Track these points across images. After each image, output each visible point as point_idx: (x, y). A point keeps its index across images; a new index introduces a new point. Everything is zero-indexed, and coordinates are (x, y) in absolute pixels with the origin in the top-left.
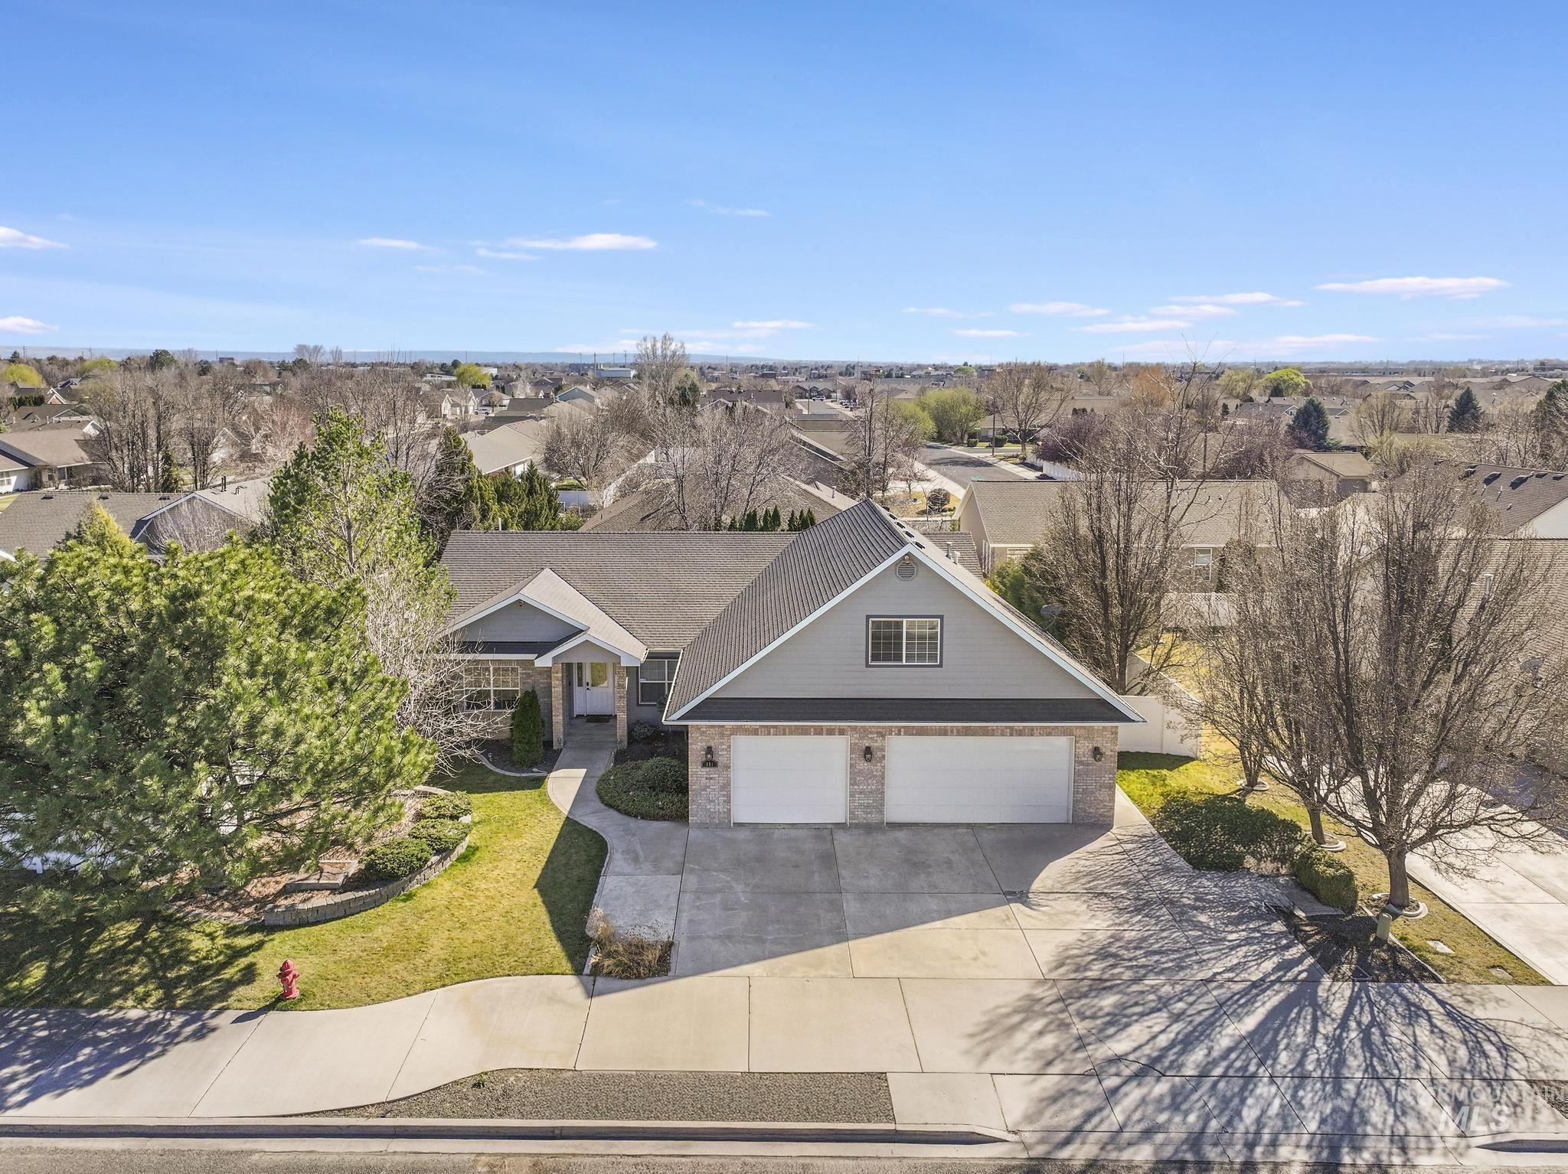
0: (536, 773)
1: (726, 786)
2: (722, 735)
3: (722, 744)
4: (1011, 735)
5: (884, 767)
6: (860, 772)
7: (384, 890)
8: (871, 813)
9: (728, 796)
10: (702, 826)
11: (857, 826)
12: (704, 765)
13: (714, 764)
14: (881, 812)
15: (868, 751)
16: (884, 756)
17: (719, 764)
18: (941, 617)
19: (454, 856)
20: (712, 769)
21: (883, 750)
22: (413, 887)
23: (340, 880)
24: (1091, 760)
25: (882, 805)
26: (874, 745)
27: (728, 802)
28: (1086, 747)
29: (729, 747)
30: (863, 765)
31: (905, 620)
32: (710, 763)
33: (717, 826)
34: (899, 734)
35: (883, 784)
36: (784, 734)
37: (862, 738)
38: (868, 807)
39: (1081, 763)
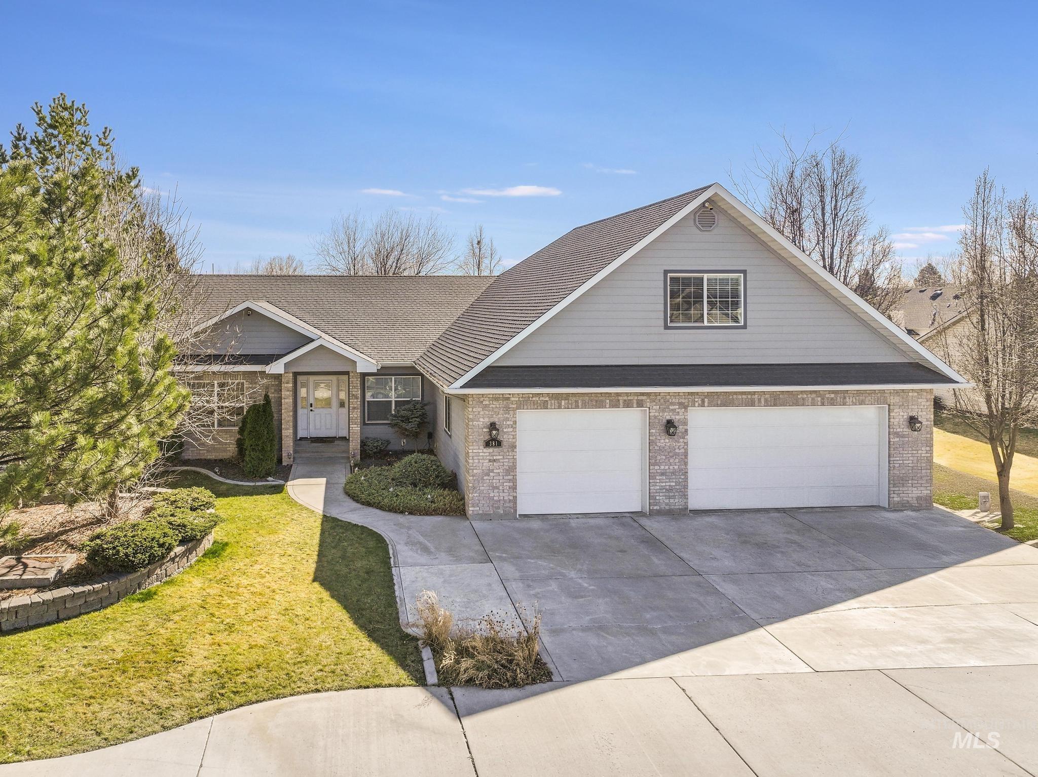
0: (271, 481)
1: (511, 470)
2: (507, 409)
3: (507, 419)
4: (823, 404)
5: (686, 444)
6: (661, 450)
7: (114, 585)
8: (674, 497)
9: (514, 481)
10: (485, 517)
11: (660, 513)
12: (487, 444)
13: (499, 444)
14: (685, 496)
15: (670, 424)
16: (686, 431)
17: (504, 443)
18: (744, 272)
19: (200, 551)
20: (496, 450)
21: (685, 423)
22: (152, 585)
23: (51, 575)
24: (907, 431)
25: (686, 487)
26: (676, 418)
27: (514, 488)
28: (900, 416)
29: (515, 423)
30: (664, 441)
31: (706, 276)
32: (493, 442)
33: (501, 517)
34: (703, 405)
35: (686, 464)
36: (577, 407)
37: (663, 411)
38: (670, 490)
39: (897, 434)
